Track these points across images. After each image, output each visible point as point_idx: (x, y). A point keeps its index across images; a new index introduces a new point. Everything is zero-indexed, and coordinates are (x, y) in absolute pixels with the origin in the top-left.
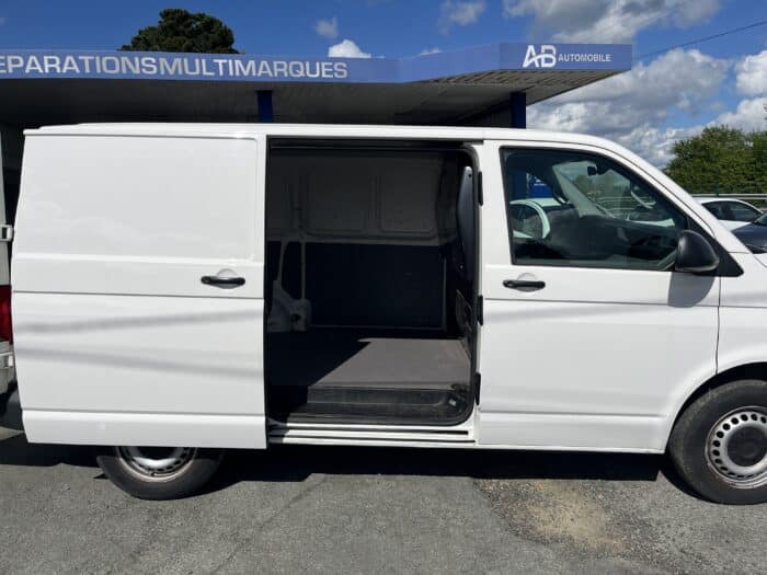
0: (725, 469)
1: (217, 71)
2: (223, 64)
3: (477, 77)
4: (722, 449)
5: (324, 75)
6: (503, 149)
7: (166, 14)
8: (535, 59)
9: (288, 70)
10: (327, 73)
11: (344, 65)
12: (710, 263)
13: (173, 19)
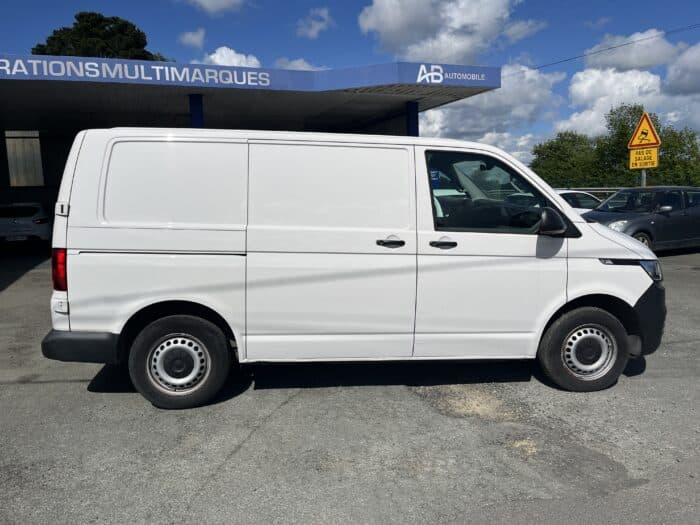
0: (574, 367)
1: (155, 76)
2: (160, 70)
3: (380, 89)
4: (572, 353)
5: (249, 83)
6: (427, 152)
7: (81, 17)
8: (426, 76)
9: (218, 77)
10: (252, 81)
11: (267, 75)
12: (561, 228)
13: (87, 21)
